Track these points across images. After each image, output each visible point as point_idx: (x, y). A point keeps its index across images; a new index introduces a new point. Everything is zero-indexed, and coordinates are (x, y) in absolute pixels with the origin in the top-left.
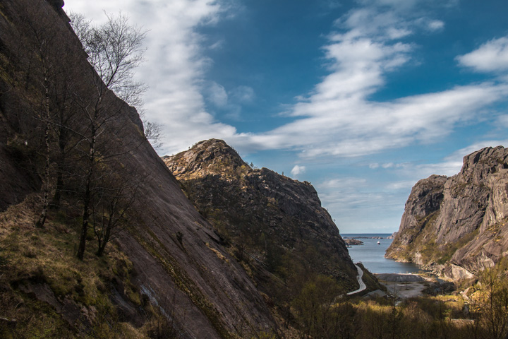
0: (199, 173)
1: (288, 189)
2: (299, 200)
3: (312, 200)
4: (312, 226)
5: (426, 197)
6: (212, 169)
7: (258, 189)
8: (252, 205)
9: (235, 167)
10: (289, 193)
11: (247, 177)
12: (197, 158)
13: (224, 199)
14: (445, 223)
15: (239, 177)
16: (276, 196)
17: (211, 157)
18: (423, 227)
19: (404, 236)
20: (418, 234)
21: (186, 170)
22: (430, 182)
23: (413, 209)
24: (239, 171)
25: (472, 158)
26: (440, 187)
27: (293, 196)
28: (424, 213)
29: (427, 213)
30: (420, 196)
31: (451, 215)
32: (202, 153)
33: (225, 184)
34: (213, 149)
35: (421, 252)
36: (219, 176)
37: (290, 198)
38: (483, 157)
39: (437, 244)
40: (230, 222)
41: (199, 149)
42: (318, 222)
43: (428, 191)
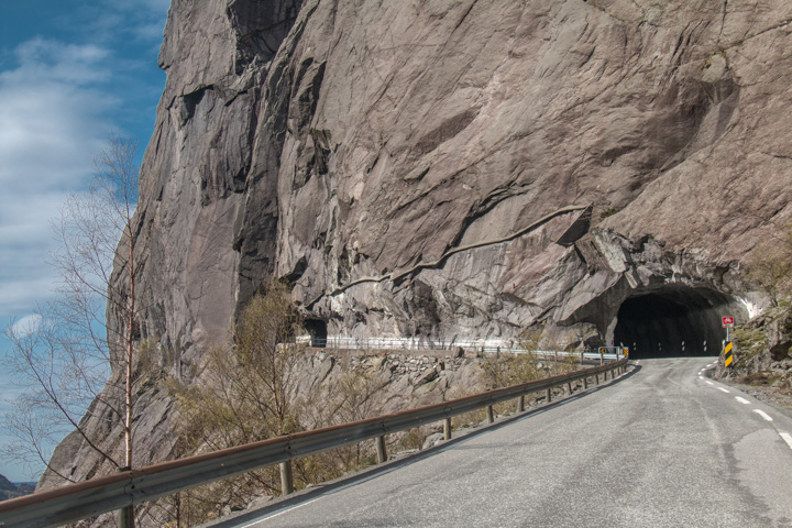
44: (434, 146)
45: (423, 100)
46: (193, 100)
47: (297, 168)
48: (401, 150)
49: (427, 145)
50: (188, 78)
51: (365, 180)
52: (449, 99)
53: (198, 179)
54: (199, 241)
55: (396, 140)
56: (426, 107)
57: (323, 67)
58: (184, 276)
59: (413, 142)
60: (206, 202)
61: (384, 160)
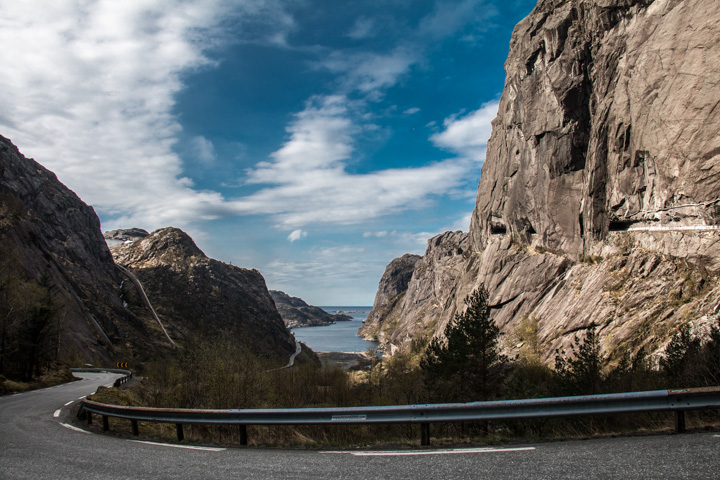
0: (152, 263)
1: (233, 278)
2: (241, 288)
3: (255, 288)
4: (252, 311)
5: (398, 276)
6: (164, 259)
7: (205, 277)
8: (197, 293)
9: (186, 257)
10: (233, 282)
11: (195, 267)
12: (152, 247)
13: (173, 287)
14: (408, 303)
15: (187, 267)
16: (220, 285)
17: (165, 247)
18: (394, 305)
19: (376, 314)
20: (389, 312)
21: (142, 258)
22: (403, 261)
23: (386, 287)
24: (187, 262)
25: (435, 241)
26: (411, 266)
27: (236, 285)
28: (395, 292)
29: (399, 292)
30: (392, 274)
31: (413, 295)
32: (157, 242)
33: (174, 274)
34: (167, 239)
35: (385, 331)
36: (170, 266)
37: (233, 286)
38: (444, 241)
39: (400, 323)
40: (175, 309)
41: (155, 238)
42: (257, 307)
43: (400, 270)
44: (711, 157)
45: (701, 140)
46: (539, 138)
47: (618, 164)
48: (696, 159)
49: (708, 156)
50: (537, 128)
51: (680, 170)
52: (714, 140)
53: (547, 169)
54: (551, 193)
55: (692, 155)
56: (703, 143)
57: (630, 127)
58: (546, 207)
59: (701, 156)
60: (552, 178)
61: (688, 163)
